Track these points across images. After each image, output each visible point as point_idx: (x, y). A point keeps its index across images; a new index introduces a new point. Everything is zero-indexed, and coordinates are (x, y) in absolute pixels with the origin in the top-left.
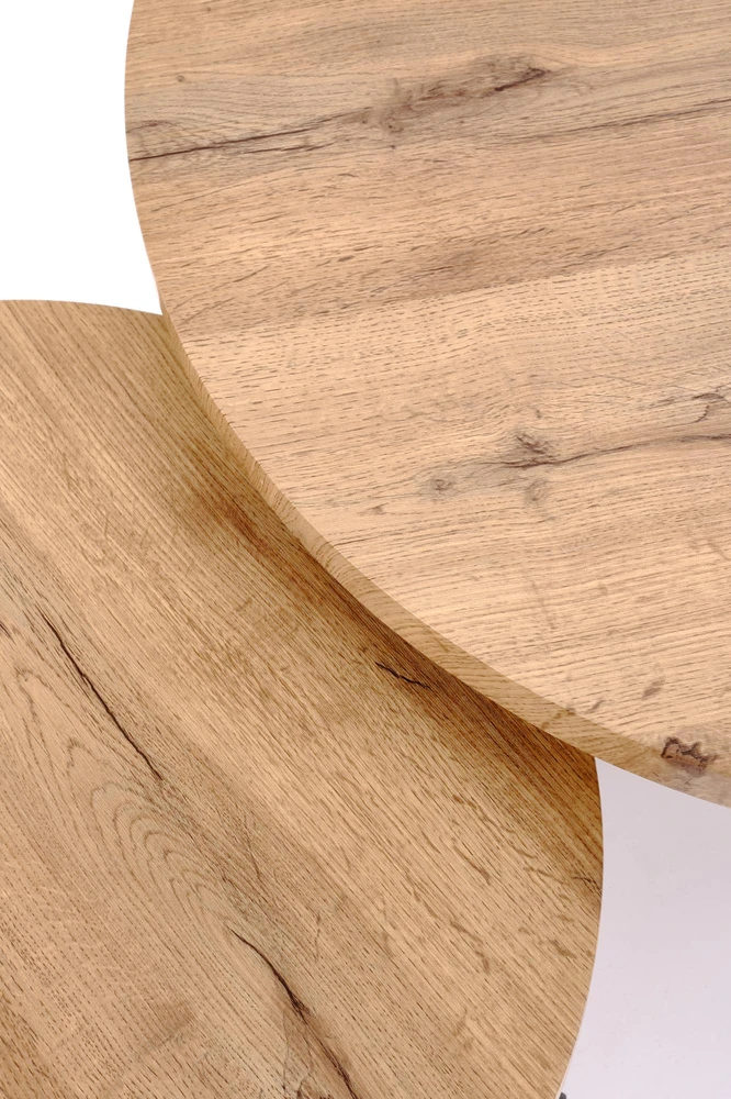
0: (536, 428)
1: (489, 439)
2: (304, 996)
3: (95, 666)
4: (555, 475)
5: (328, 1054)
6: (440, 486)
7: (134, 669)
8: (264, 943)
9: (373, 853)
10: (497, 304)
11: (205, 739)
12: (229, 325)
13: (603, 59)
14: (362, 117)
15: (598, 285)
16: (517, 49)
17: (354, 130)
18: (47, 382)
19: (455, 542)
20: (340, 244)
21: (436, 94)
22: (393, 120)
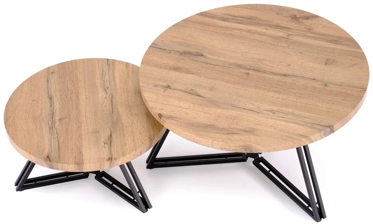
0: (171, 85)
1: (165, 84)
2: (112, 135)
3: (114, 100)
4: (169, 90)
5: (111, 141)
6: (156, 86)
7: (118, 103)
8: (112, 130)
9: (130, 127)
10: (177, 73)
11: (120, 111)
12: (147, 65)
13: (211, 56)
14: (178, 52)
15: (190, 76)
16: (202, 52)
17: (177, 53)
18: (131, 73)
19: (153, 91)
20: (165, 62)
21: (189, 53)
22: (182, 54)
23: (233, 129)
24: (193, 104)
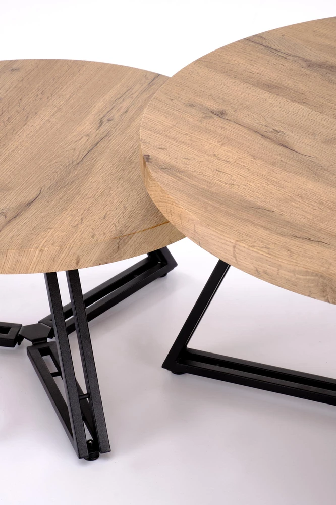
0: (230, 111)
3: (102, 144)
4: (219, 119)
7: (108, 150)
8: (44, 193)
11: (98, 166)
14: (306, 60)
17: (301, 61)
22: (310, 65)
23: (320, 230)
24: (254, 157)
